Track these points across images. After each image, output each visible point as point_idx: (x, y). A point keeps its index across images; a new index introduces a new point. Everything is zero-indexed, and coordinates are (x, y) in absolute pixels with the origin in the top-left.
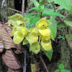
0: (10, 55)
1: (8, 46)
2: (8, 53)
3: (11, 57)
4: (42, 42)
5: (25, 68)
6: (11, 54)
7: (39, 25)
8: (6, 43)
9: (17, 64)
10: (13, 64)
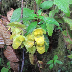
0: (10, 51)
1: (8, 42)
2: (8, 48)
3: (11, 52)
4: (37, 46)
5: (24, 62)
6: (11, 49)
7: (35, 32)
8: (6, 40)
9: (16, 58)
10: (13, 58)
